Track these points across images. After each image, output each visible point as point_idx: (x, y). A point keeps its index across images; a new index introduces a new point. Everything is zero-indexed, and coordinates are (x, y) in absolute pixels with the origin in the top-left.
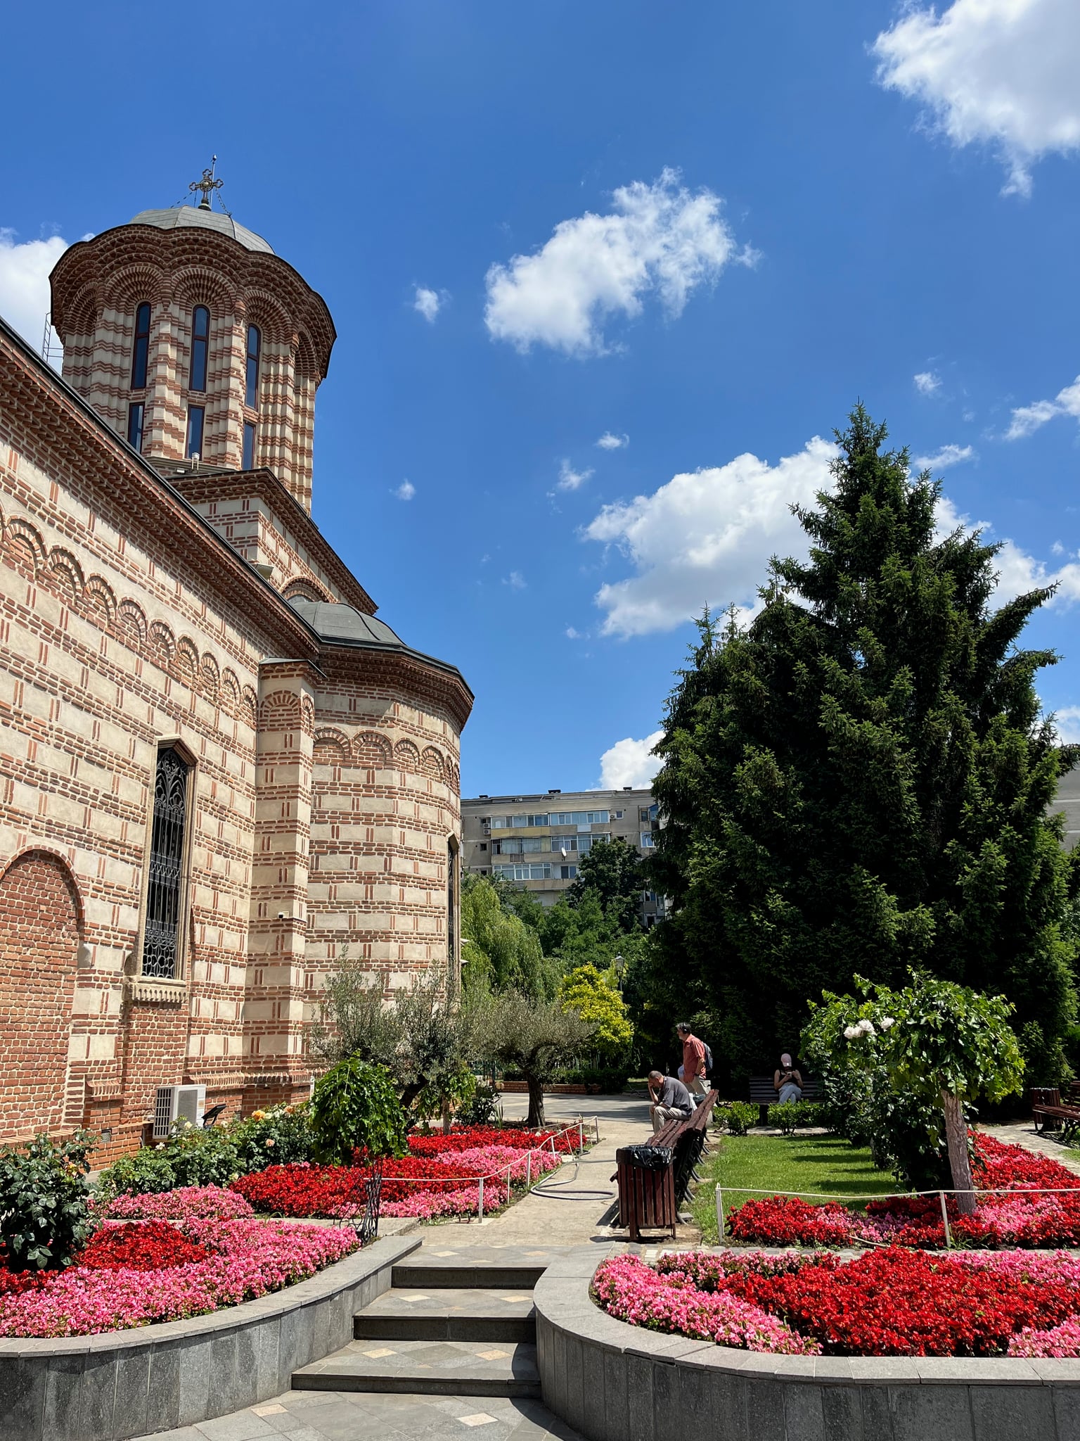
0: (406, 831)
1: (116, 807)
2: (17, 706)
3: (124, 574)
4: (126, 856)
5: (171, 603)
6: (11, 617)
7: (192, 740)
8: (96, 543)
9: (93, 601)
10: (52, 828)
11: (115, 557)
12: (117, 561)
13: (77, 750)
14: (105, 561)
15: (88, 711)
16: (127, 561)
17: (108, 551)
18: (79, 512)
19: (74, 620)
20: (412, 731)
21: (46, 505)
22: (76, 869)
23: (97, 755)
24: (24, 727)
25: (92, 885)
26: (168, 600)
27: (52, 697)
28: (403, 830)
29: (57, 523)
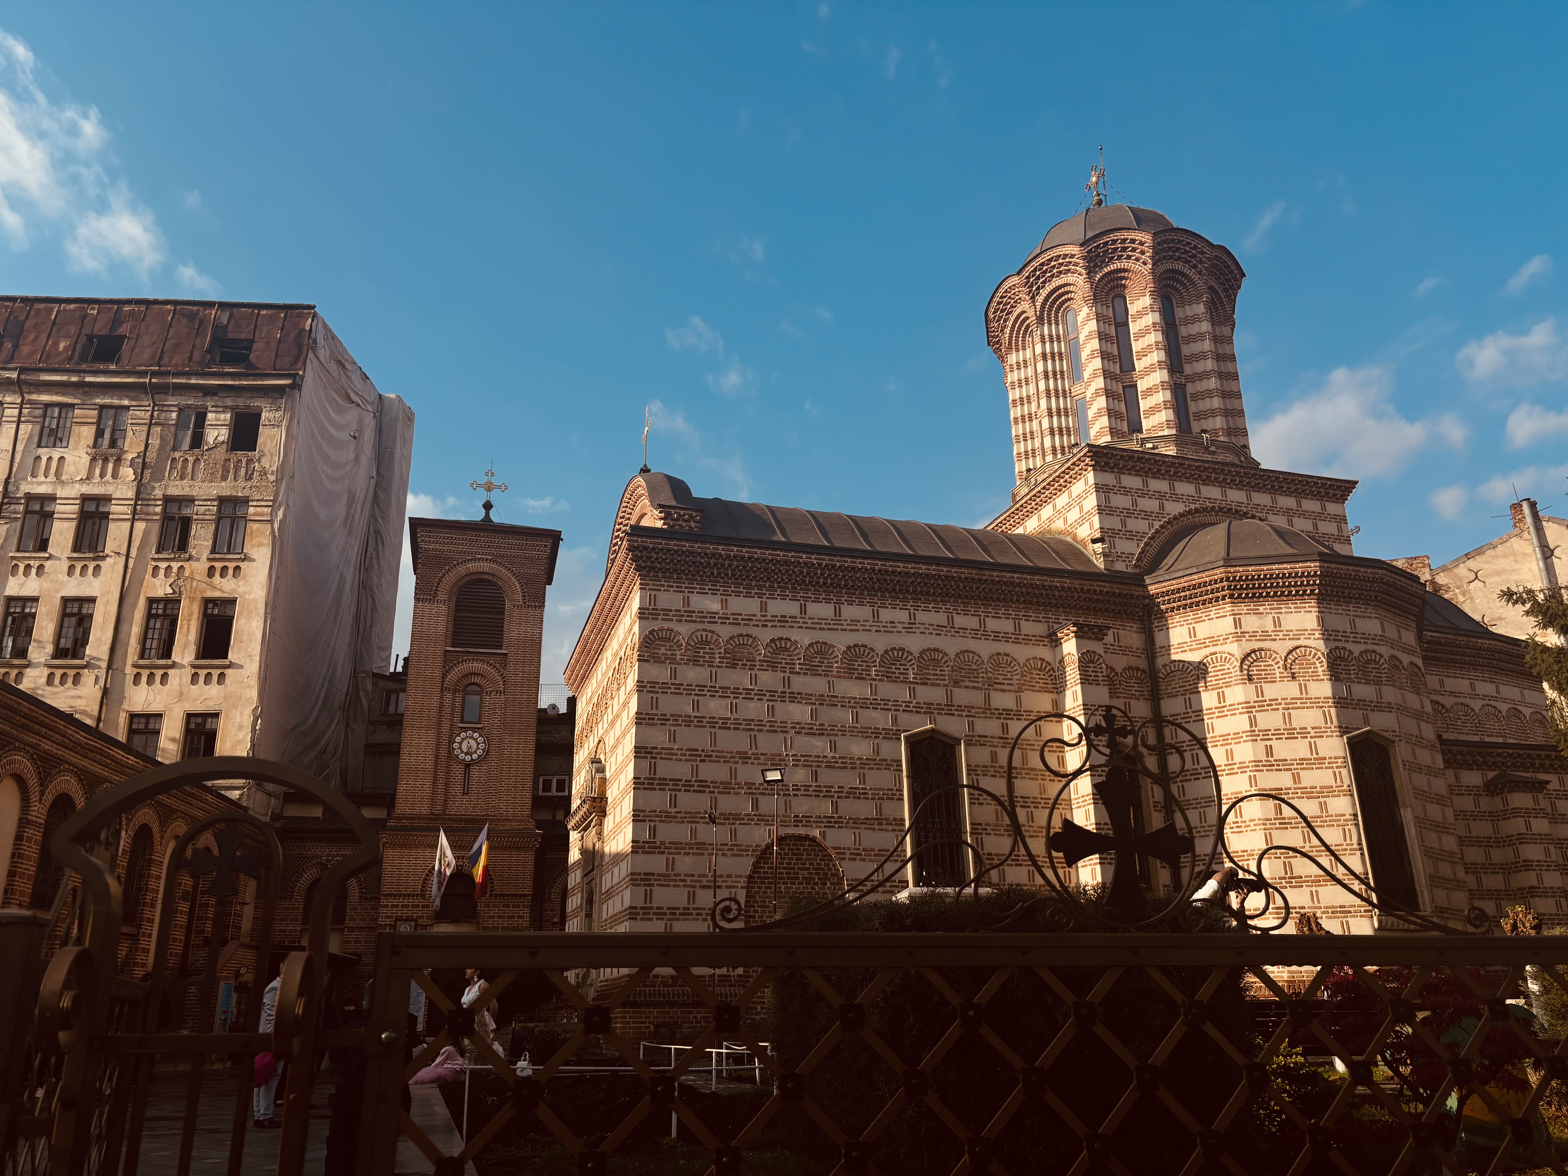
0: (1274, 743)
1: (867, 794)
2: (754, 750)
3: (845, 630)
4: (884, 827)
5: (904, 630)
6: (738, 698)
7: (952, 726)
8: (810, 621)
9: (818, 659)
10: (797, 821)
11: (832, 622)
12: (834, 624)
13: (814, 764)
14: (821, 629)
15: (822, 734)
16: (846, 620)
17: (823, 622)
18: (790, 608)
19: (795, 679)
20: (1265, 636)
21: (759, 617)
22: (829, 843)
23: (837, 762)
24: (762, 761)
25: (848, 852)
26: (901, 629)
27: (783, 735)
28: (1268, 743)
29: (770, 624)
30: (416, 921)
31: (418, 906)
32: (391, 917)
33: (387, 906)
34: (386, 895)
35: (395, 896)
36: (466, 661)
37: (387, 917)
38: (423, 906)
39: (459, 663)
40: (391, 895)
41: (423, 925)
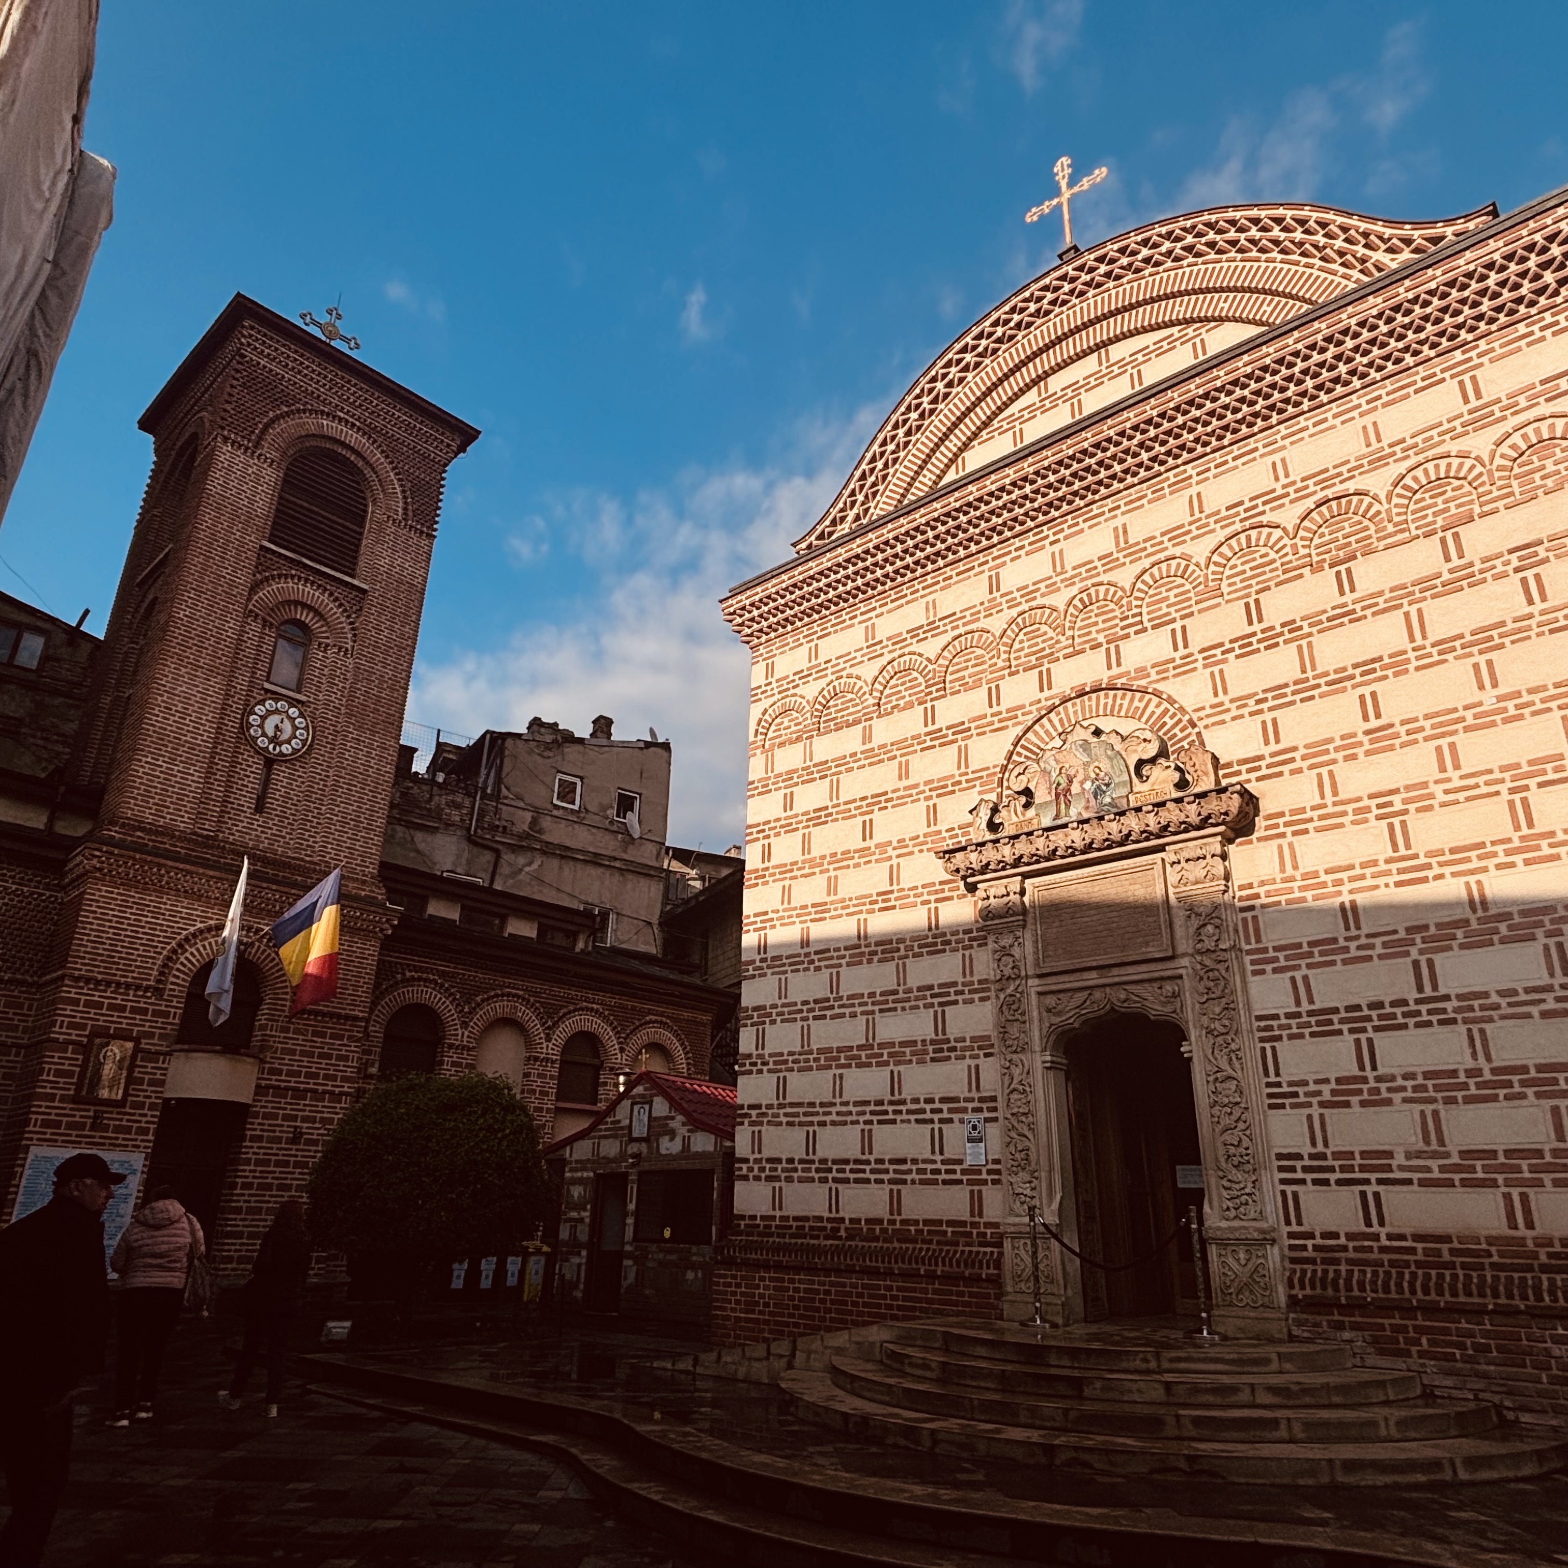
30: (137, 1041)
31: (144, 1011)
32: (83, 1027)
33: (76, 1002)
34: (77, 979)
35: (98, 983)
36: (293, 577)
37: (71, 1026)
38: (156, 1013)
39: (280, 576)
40: (88, 981)
41: (149, 1052)
